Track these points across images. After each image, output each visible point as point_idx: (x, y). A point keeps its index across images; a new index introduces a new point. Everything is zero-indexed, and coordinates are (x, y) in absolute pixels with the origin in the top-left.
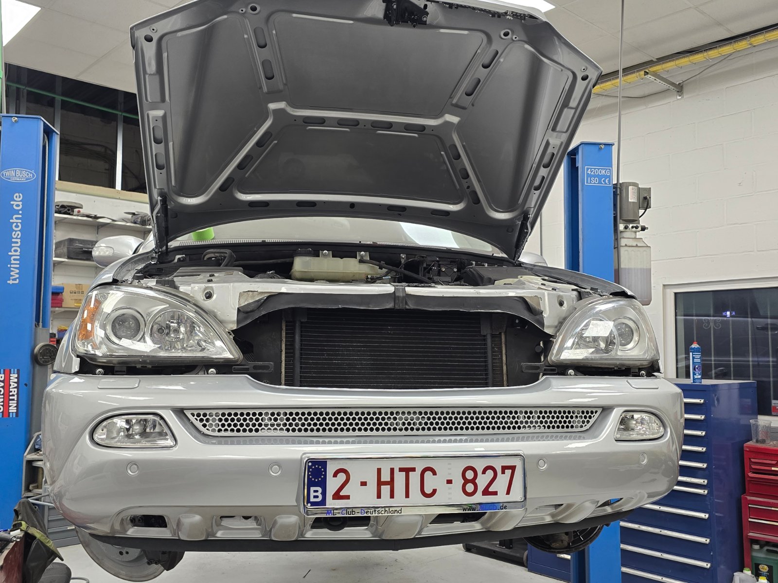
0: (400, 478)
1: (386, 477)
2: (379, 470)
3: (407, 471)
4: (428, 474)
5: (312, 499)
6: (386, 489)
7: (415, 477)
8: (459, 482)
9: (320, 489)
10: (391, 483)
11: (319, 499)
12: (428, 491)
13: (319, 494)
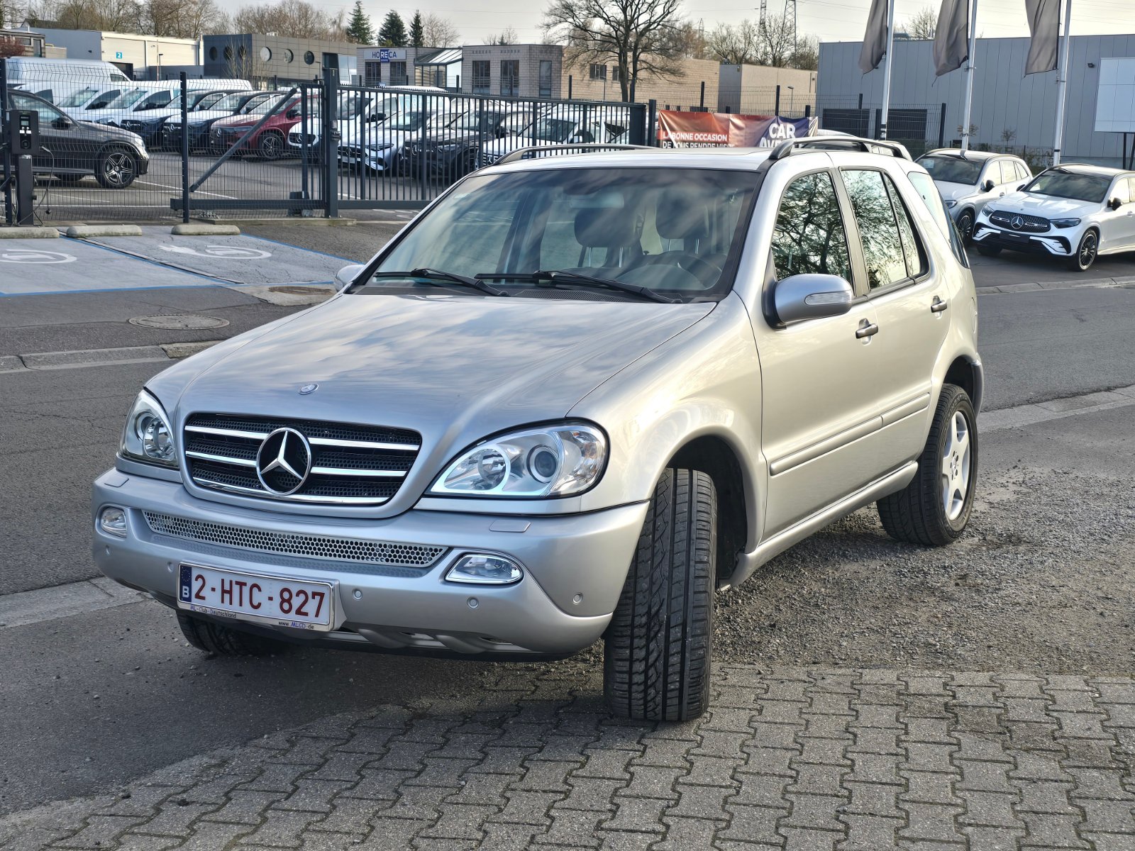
0: (236, 588)
1: (227, 587)
2: (223, 580)
3: (241, 584)
4: (255, 590)
5: (184, 596)
6: (227, 596)
7: (246, 590)
8: (277, 600)
9: (187, 588)
10: (230, 592)
11: (187, 596)
12: (255, 603)
13: (187, 592)
